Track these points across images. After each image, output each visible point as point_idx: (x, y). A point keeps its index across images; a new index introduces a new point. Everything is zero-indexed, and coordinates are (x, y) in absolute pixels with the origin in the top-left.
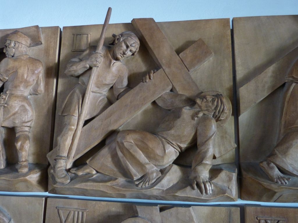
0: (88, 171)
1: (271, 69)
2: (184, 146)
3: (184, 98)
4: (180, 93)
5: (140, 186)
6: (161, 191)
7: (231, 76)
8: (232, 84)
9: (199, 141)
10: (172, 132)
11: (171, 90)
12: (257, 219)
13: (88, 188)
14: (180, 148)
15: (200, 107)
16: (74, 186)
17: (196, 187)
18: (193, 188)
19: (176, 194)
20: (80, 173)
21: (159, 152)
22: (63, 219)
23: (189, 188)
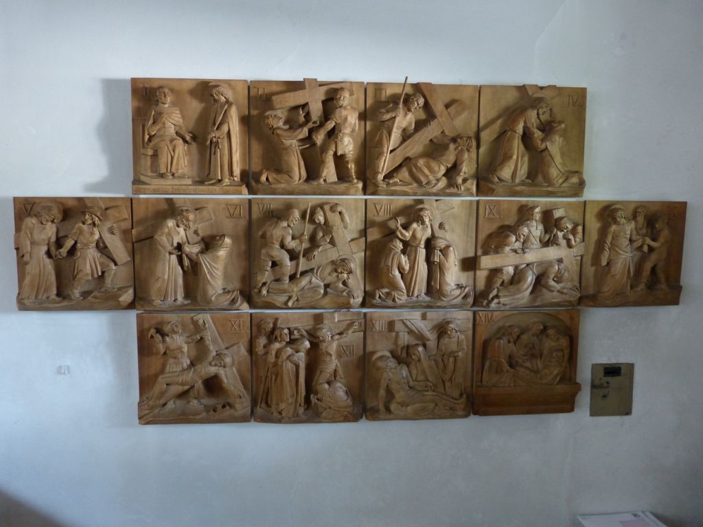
0: (395, 180)
1: (499, 122)
2: (449, 166)
3: (450, 138)
4: (447, 134)
7: (477, 124)
8: (476, 129)
9: (458, 163)
10: (444, 158)
11: (442, 133)
12: (485, 207)
14: (447, 167)
15: (459, 144)
20: (391, 182)
21: (436, 168)
22: (378, 209)
23: (452, 188)
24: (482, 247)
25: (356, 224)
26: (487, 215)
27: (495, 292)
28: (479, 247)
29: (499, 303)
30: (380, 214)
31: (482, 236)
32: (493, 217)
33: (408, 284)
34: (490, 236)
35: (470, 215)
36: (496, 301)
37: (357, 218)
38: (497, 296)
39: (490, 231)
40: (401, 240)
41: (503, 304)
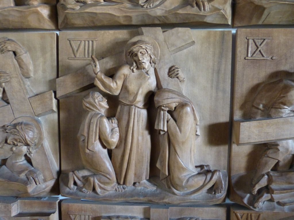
5: (145, 7)
6: (164, 11)
12: (246, 39)
13: (98, 12)
16: (84, 10)
17: (195, 5)
18: (193, 7)
19: (178, 12)
22: (75, 48)
23: (189, 7)
24: (242, 107)
25: (44, 71)
26: (249, 55)
27: (263, 182)
28: (237, 106)
29: (271, 200)
30: (78, 56)
31: (242, 89)
32: (260, 58)
33: (118, 165)
34: (255, 90)
35: (221, 55)
36: (266, 196)
37: (45, 62)
38: (267, 189)
39: (256, 82)
40: (105, 95)
41: (278, 203)
